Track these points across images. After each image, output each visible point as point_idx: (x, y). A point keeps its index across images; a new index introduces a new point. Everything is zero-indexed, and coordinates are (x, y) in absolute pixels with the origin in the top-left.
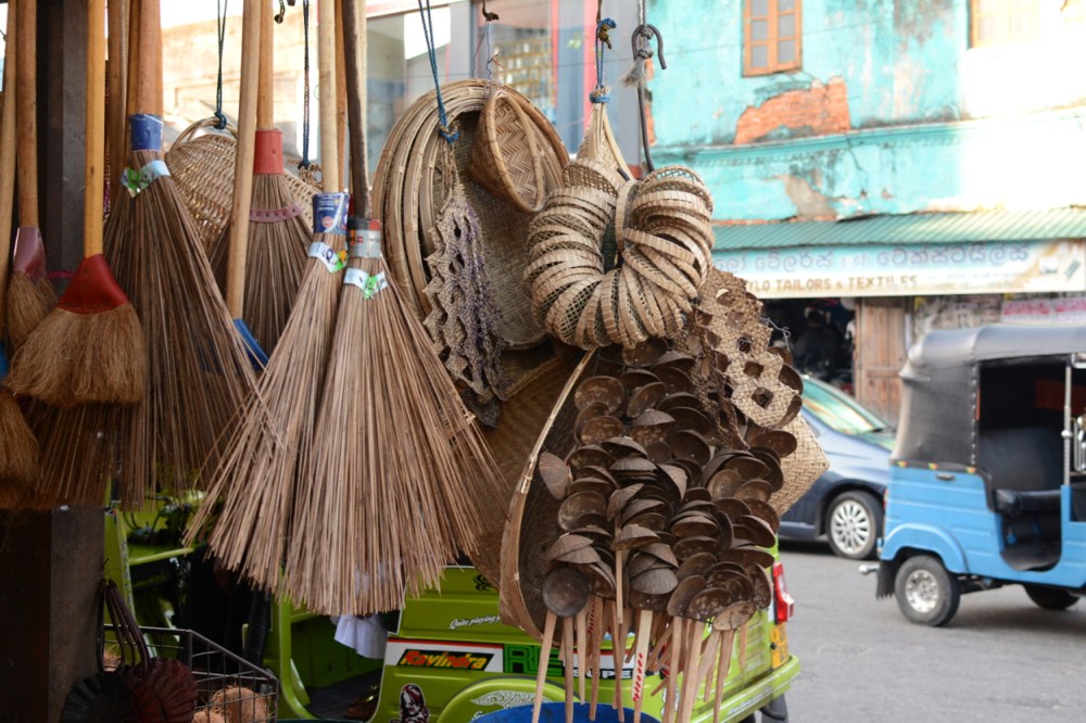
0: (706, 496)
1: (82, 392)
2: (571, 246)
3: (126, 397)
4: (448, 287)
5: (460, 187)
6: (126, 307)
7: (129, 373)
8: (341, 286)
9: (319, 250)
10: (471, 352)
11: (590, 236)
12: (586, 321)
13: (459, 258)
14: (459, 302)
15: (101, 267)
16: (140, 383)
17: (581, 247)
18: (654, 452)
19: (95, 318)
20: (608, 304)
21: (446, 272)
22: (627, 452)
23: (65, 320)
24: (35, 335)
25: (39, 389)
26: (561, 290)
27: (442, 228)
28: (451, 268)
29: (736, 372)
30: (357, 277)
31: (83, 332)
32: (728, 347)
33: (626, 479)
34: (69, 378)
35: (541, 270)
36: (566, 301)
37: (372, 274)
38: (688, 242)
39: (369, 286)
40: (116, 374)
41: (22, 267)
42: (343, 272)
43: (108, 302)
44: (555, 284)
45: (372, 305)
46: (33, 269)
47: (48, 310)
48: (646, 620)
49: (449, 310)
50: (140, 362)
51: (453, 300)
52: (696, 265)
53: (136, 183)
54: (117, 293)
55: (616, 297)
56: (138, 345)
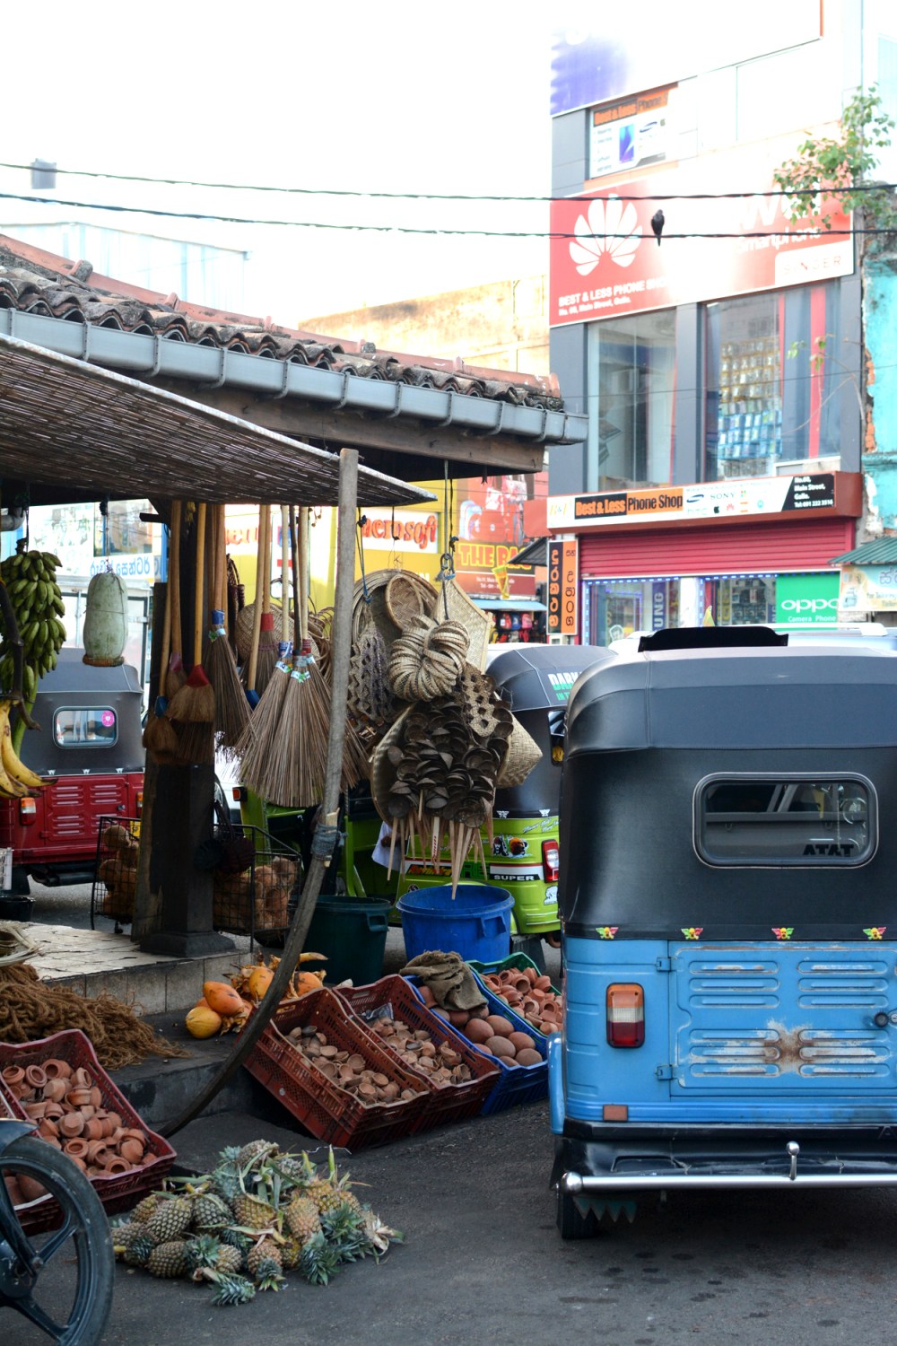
0: (464, 767)
1: (192, 718)
2: (406, 655)
3: (207, 720)
4: (361, 671)
5: (372, 623)
6: (208, 685)
7: (209, 711)
8: (289, 678)
9: (279, 665)
10: (371, 700)
11: (415, 650)
12: (406, 690)
13: (368, 657)
14: (368, 678)
15: (201, 671)
16: (212, 714)
17: (410, 656)
18: (439, 748)
19: (198, 690)
20: (413, 682)
21: (360, 664)
22: (426, 747)
23: (187, 690)
24: (176, 696)
25: (177, 717)
26: (398, 676)
27: (359, 644)
28: (364, 662)
29: (474, 712)
30: (296, 675)
31: (193, 695)
32: (472, 702)
33: (424, 757)
34: (188, 713)
35: (392, 666)
36: (399, 680)
37: (302, 673)
38: (452, 655)
39: (301, 677)
40: (204, 711)
41: (172, 669)
42: (291, 672)
43: (203, 684)
44: (396, 672)
45: (303, 686)
46: (177, 669)
47: (182, 685)
48: (437, 821)
49: (361, 681)
50: (213, 707)
51: (363, 677)
52: (455, 665)
53: (214, 637)
54: (206, 680)
55: (417, 679)
56: (212, 700)
